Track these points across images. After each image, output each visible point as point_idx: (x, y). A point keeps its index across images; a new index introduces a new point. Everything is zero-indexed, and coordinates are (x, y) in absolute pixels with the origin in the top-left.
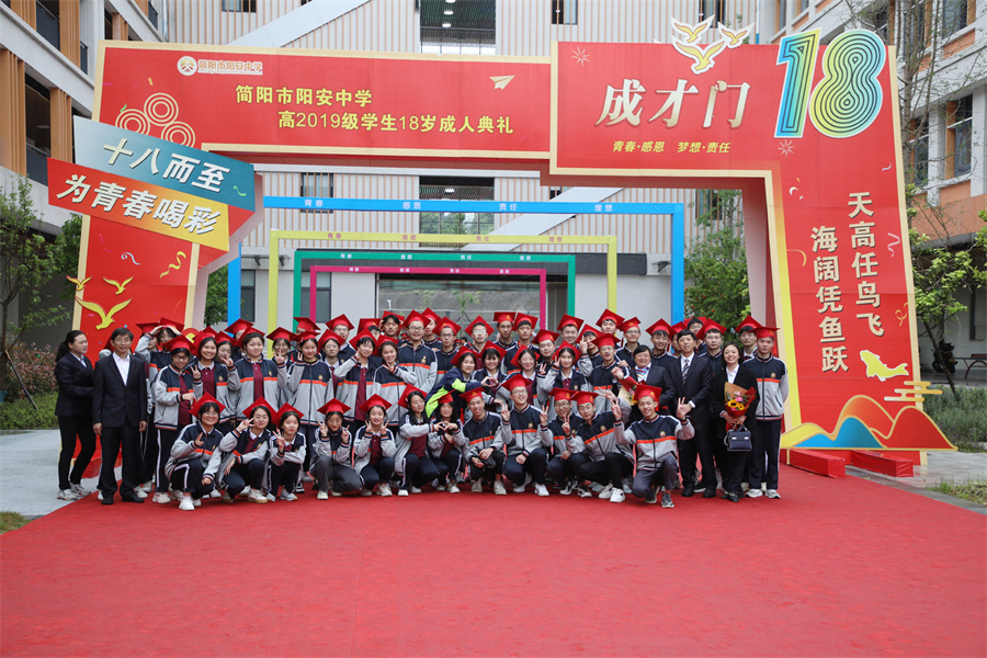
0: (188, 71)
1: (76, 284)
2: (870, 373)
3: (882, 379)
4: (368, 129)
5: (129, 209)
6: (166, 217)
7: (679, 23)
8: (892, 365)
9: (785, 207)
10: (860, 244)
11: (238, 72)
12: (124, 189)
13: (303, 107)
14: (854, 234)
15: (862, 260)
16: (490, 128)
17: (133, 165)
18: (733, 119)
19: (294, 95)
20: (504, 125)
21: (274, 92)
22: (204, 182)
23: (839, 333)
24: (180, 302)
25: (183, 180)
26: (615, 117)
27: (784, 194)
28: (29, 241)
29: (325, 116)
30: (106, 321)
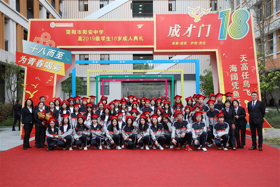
0: (53, 26)
1: (24, 86)
2: (247, 107)
4: (103, 40)
5: (37, 65)
6: (47, 67)
7: (190, 8)
9: (222, 60)
10: (244, 70)
11: (66, 26)
12: (36, 59)
13: (85, 35)
14: (242, 67)
15: (244, 74)
16: (137, 39)
17: (38, 53)
18: (206, 35)
19: (82, 32)
20: (141, 38)
21: (76, 31)
22: (58, 57)
23: (238, 95)
24: (52, 90)
25: (52, 56)
26: (172, 35)
27: (221, 56)
28: (20, 75)
29: (90, 37)
30: (32, 96)
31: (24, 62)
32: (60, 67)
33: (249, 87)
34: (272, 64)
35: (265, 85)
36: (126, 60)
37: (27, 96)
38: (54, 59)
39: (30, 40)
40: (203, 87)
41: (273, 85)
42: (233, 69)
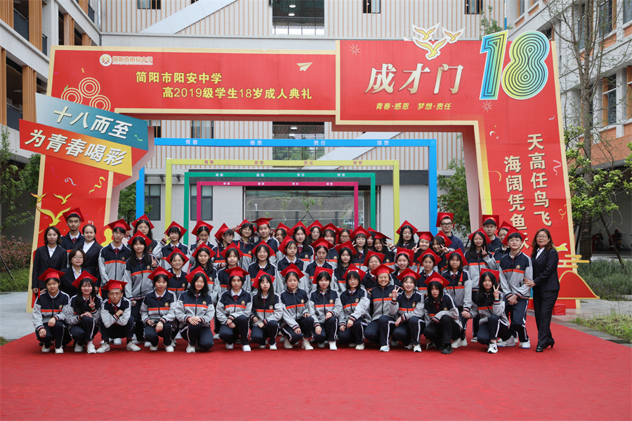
0: (106, 63)
1: (37, 198)
4: (220, 97)
5: (69, 150)
6: (93, 155)
7: (417, 28)
9: (487, 144)
10: (535, 167)
11: (138, 63)
12: (66, 138)
13: (179, 85)
14: (532, 161)
15: (537, 177)
16: (297, 96)
17: (72, 123)
18: (453, 88)
19: (173, 78)
20: (306, 93)
21: (160, 75)
22: (116, 133)
23: (523, 225)
24: (101, 209)
25: (103, 132)
26: (377, 88)
27: (486, 136)
28: (8, 170)
29: (192, 90)
30: (56, 221)
31: (38, 143)
32: (122, 157)
33: (546, 206)
34: (605, 151)
35: (586, 202)
36: (265, 138)
37: (45, 220)
38: (106, 137)
39: (53, 95)
40: (446, 203)
41: (604, 202)
42: (511, 165)
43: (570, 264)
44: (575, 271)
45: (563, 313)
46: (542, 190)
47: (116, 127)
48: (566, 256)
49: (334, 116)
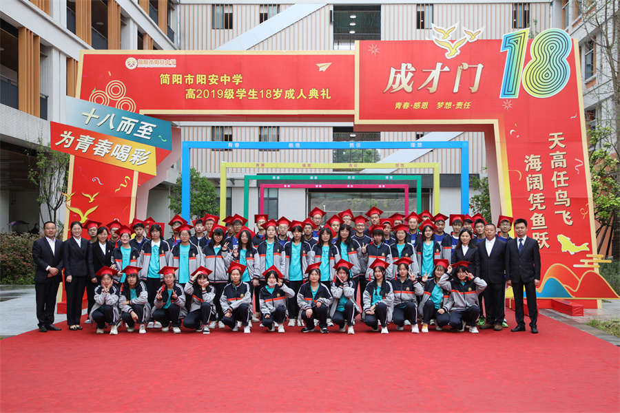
0: (131, 66)
1: (66, 197)
2: (564, 249)
3: (572, 253)
4: (241, 98)
5: (97, 151)
6: (118, 155)
7: (436, 27)
8: (578, 244)
9: (507, 143)
10: (557, 166)
11: (161, 66)
12: (94, 139)
13: (201, 86)
14: (553, 159)
15: (558, 176)
16: (316, 96)
17: (99, 125)
18: (473, 87)
19: (195, 79)
20: (325, 93)
21: (183, 77)
22: (141, 134)
23: (544, 224)
24: (127, 206)
25: (128, 133)
26: (396, 87)
27: (506, 134)
29: (214, 91)
30: (84, 219)
31: (67, 144)
32: (147, 157)
33: (567, 205)
37: (75, 217)
39: (82, 97)
42: (531, 164)
43: (592, 263)
44: (597, 271)
45: (581, 313)
46: (563, 188)
47: (141, 128)
48: (588, 256)
49: (353, 116)
